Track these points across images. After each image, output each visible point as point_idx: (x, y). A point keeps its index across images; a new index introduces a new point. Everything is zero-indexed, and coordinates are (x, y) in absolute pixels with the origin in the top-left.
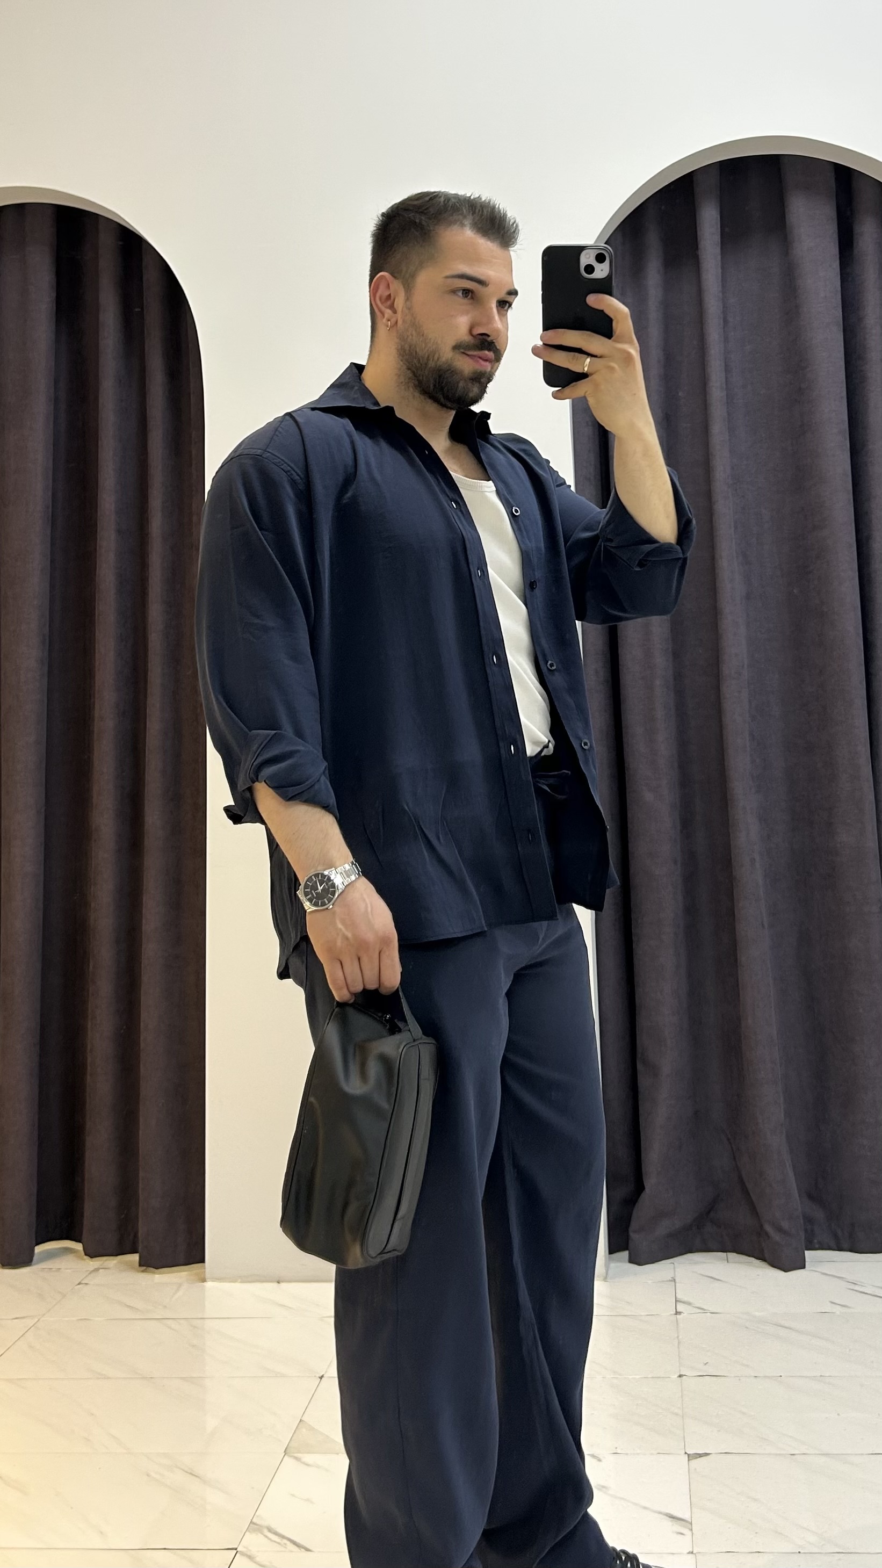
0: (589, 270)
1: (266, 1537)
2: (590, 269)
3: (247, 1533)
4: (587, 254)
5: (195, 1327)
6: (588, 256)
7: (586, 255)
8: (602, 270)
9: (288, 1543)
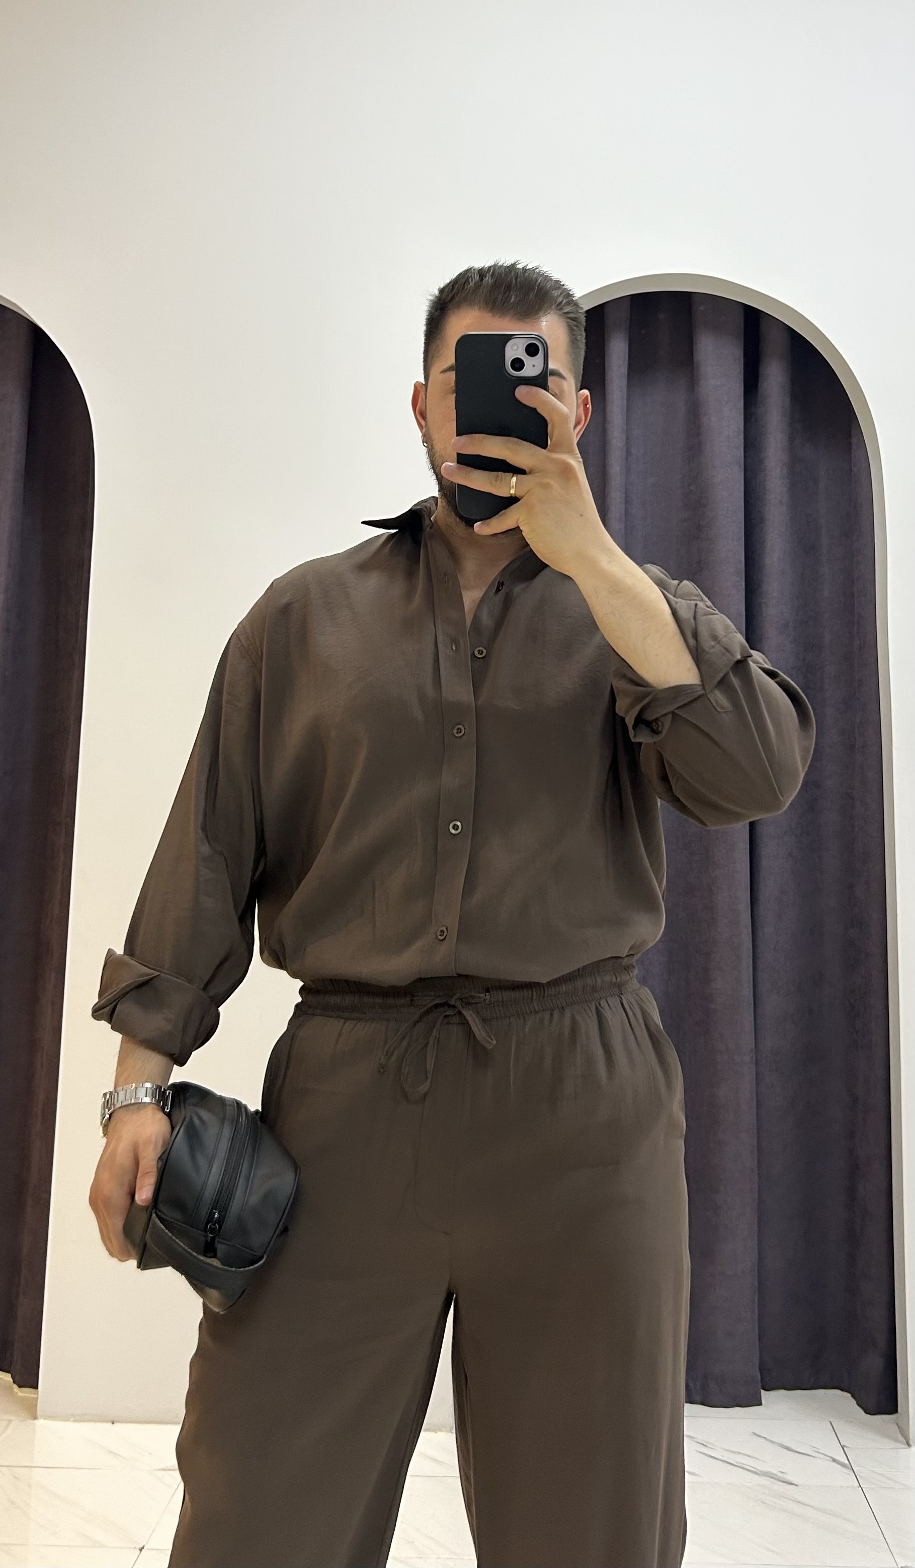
0: (517, 366)
2: (518, 364)
4: (515, 344)
5: (19, 1479)
6: (516, 348)
7: (512, 348)
8: (534, 366)
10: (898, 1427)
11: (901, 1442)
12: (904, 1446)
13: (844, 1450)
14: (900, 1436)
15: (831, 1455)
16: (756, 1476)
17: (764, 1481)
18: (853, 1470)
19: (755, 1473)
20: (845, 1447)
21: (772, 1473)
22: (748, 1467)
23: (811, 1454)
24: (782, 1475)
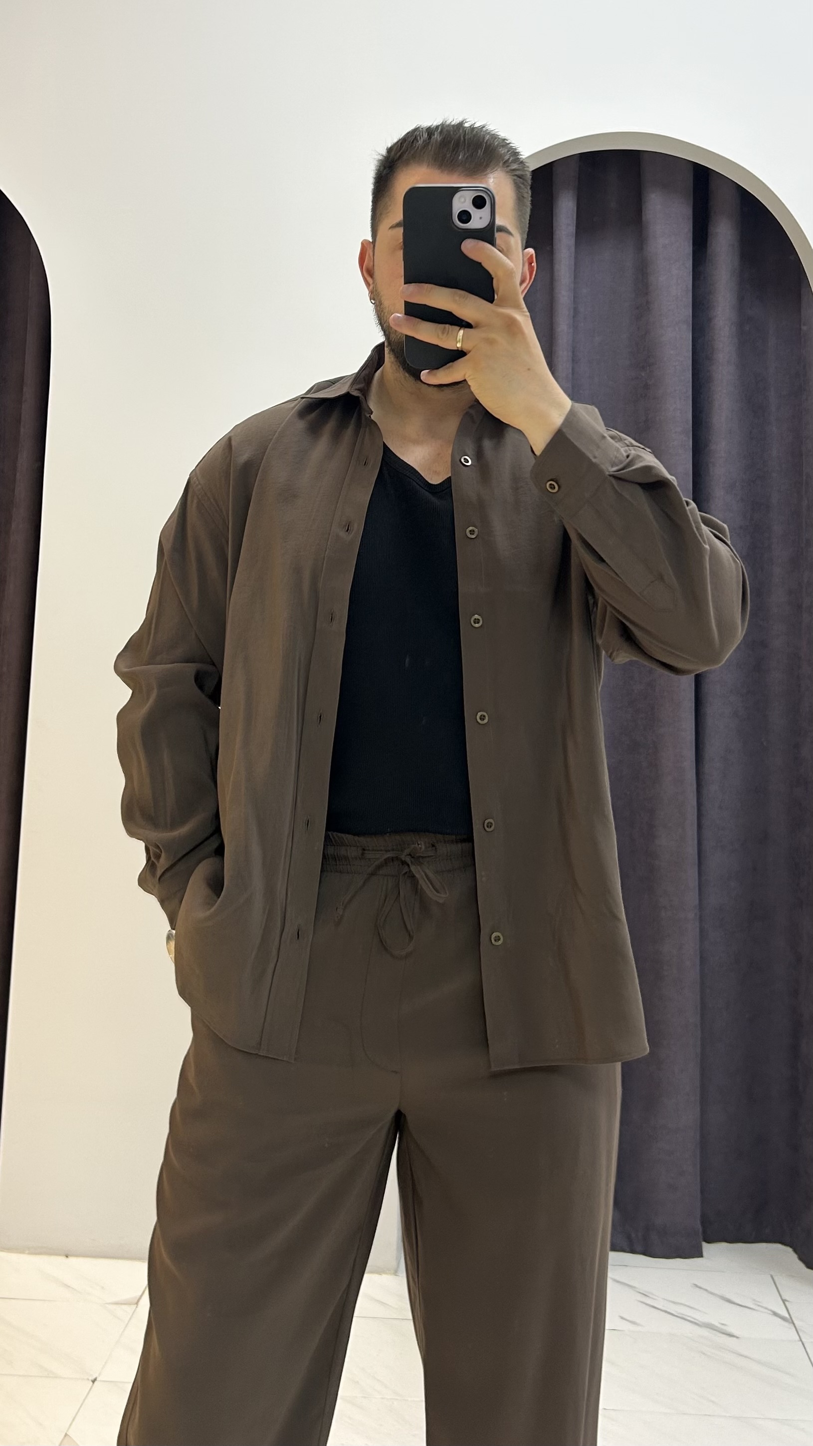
2: (465, 216)
4: (462, 196)
6: (463, 200)
7: (460, 198)
8: (481, 218)
13: (784, 1304)
16: (696, 1327)
17: (705, 1332)
18: (794, 1324)
19: (696, 1324)
20: (787, 1301)
21: (713, 1325)
22: (689, 1318)
23: (752, 1307)
24: (723, 1327)
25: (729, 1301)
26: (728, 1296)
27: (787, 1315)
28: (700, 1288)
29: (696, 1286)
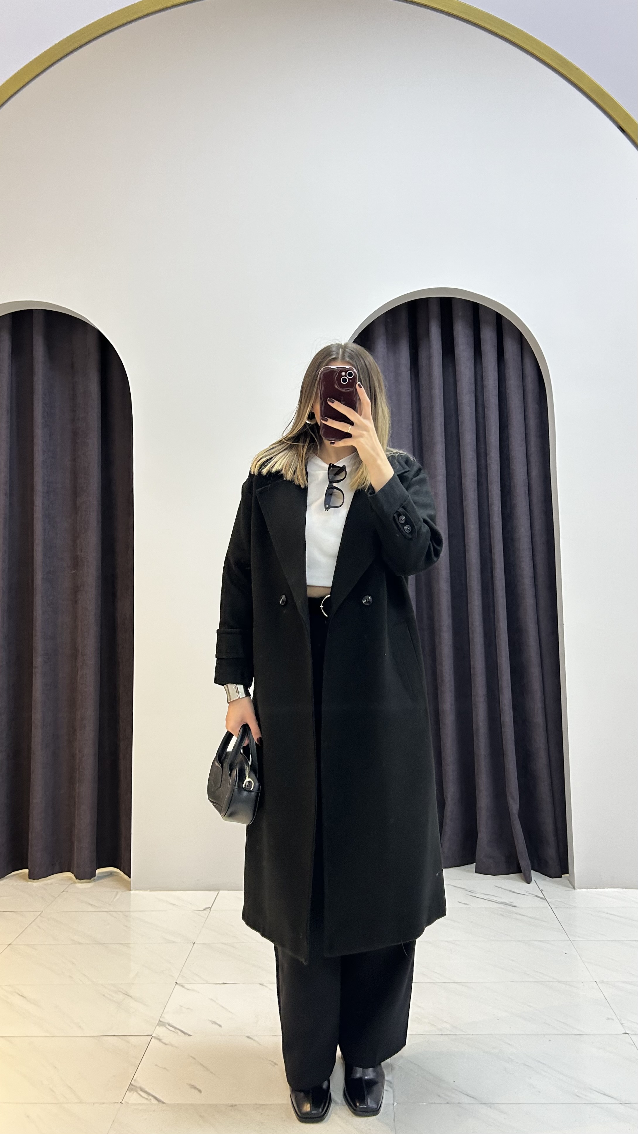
1: (167, 1028)
3: (157, 1027)
5: (126, 916)
9: (179, 1032)
10: (569, 881)
11: (571, 888)
12: (572, 889)
13: (541, 891)
14: (570, 885)
15: (534, 894)
16: (497, 904)
17: (502, 906)
18: (547, 900)
19: (498, 903)
20: (542, 890)
21: (505, 903)
22: (494, 901)
23: (525, 894)
24: (511, 903)
25: (513, 892)
26: (513, 890)
27: (543, 897)
28: (499, 887)
29: (496, 886)
